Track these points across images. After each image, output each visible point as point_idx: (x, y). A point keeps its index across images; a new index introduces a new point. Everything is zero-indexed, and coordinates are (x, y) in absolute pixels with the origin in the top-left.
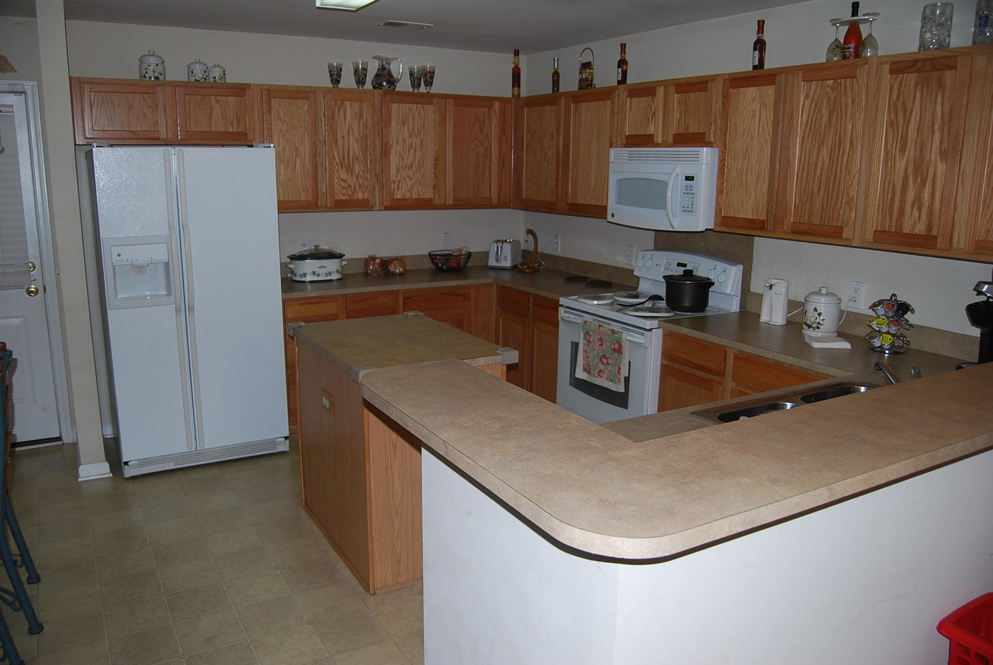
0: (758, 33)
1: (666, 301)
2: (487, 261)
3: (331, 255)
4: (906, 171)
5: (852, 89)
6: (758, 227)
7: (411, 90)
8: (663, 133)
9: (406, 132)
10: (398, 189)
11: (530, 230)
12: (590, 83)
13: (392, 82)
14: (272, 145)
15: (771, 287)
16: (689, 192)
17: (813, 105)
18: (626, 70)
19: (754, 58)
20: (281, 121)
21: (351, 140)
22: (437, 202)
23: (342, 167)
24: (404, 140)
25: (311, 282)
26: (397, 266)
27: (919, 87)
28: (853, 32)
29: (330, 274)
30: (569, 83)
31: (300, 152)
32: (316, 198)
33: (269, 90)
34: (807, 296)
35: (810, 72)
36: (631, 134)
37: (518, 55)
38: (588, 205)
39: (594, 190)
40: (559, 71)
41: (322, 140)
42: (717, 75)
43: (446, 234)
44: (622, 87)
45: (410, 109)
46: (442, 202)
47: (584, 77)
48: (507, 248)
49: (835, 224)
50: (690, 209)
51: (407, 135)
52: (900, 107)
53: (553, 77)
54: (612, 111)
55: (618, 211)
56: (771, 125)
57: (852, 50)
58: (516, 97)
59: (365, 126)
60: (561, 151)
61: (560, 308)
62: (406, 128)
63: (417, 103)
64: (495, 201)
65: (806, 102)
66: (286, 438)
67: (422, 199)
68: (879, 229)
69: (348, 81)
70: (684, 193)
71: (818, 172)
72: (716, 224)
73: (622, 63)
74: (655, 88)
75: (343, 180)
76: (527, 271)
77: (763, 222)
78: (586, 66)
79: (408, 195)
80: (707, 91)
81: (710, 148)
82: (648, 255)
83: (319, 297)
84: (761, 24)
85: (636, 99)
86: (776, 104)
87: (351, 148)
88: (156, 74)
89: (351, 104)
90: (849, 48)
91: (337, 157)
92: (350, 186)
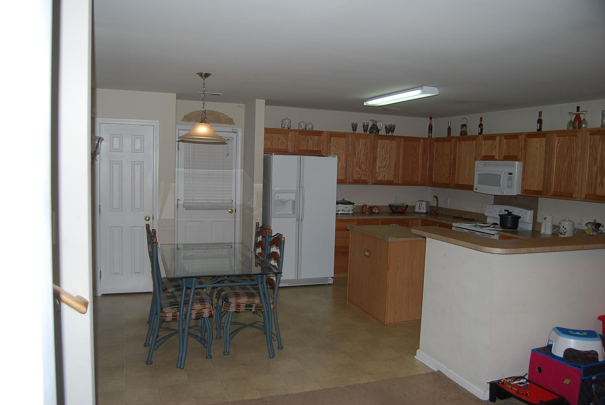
0: (539, 116)
1: (500, 225)
2: (415, 210)
3: (349, 203)
4: (597, 172)
5: (576, 140)
6: (540, 193)
7: (386, 134)
8: (499, 156)
9: (384, 152)
10: (379, 176)
11: (435, 196)
12: (465, 133)
13: (378, 130)
14: (336, 156)
15: (545, 219)
16: (510, 179)
17: (561, 146)
18: (482, 129)
19: (537, 126)
20: (334, 146)
21: (361, 155)
22: (395, 182)
23: (357, 166)
24: (383, 155)
25: (341, 214)
26: (376, 209)
27: (600, 140)
28: (578, 117)
29: (349, 211)
30: (456, 132)
31: (341, 159)
32: (346, 178)
33: (331, 134)
34: (560, 222)
35: (560, 133)
36: (485, 155)
37: (432, 119)
38: (465, 185)
39: (467, 179)
40: (451, 127)
41: (350, 154)
42: (522, 133)
43: (396, 197)
44: (480, 136)
45: (386, 142)
46: (397, 182)
47: (463, 130)
48: (424, 204)
49: (570, 192)
50: (511, 186)
51: (384, 153)
52: (594, 147)
53: (448, 129)
54: (476, 145)
55: (479, 187)
56: (544, 153)
57: (577, 125)
58: (430, 137)
59: (367, 149)
60: (452, 162)
61: (453, 227)
62: (384, 150)
63: (389, 140)
64: (420, 183)
65: (558, 145)
66: (332, 278)
67: (389, 180)
68: (587, 194)
69: (360, 130)
70: (508, 180)
71: (563, 172)
72: (522, 193)
73: (481, 125)
74: (496, 136)
75: (357, 171)
76: (434, 214)
77: (541, 192)
78: (464, 126)
79: (383, 179)
80: (518, 139)
81: (519, 162)
82: (491, 207)
83: (347, 219)
84: (540, 113)
85: (487, 141)
86: (546, 145)
87: (361, 158)
88: (288, 127)
89: (362, 140)
90: (576, 124)
91: (355, 161)
92: (359, 174)
